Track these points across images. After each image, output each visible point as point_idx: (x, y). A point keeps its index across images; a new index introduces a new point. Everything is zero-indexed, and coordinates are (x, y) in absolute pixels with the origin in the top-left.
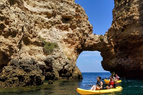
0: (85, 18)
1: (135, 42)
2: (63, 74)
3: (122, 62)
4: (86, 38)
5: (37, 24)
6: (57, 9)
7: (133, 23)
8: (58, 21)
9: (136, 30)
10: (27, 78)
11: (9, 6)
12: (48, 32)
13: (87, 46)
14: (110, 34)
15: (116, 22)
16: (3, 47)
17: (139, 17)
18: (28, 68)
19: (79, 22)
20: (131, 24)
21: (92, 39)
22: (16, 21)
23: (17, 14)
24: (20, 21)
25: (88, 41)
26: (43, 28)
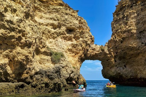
0: (87, 29)
1: (133, 53)
2: (69, 82)
3: (121, 70)
4: (88, 48)
5: (44, 35)
6: (62, 21)
7: (131, 36)
8: (63, 32)
9: (134, 42)
10: (52, 85)
11: (25, 20)
12: (53, 42)
13: (89, 56)
14: (110, 45)
15: (116, 34)
16: (20, 57)
17: (136, 31)
18: (52, 77)
19: (82, 33)
20: (129, 37)
21: (94, 49)
22: (30, 33)
23: (31, 27)
24: (33, 33)
25: (90, 51)
26: (49, 39)
